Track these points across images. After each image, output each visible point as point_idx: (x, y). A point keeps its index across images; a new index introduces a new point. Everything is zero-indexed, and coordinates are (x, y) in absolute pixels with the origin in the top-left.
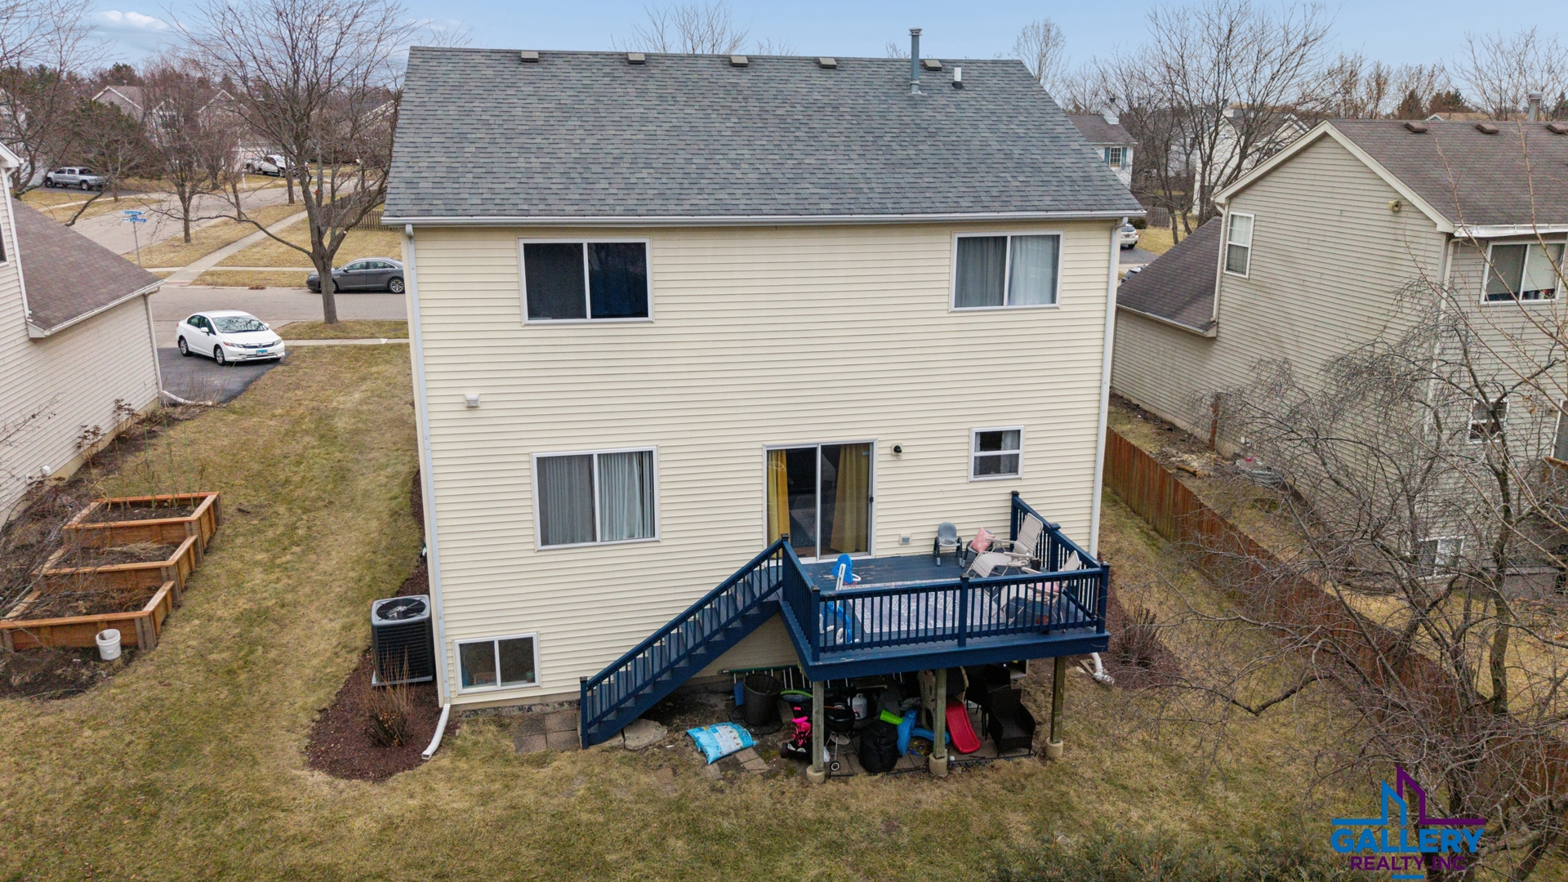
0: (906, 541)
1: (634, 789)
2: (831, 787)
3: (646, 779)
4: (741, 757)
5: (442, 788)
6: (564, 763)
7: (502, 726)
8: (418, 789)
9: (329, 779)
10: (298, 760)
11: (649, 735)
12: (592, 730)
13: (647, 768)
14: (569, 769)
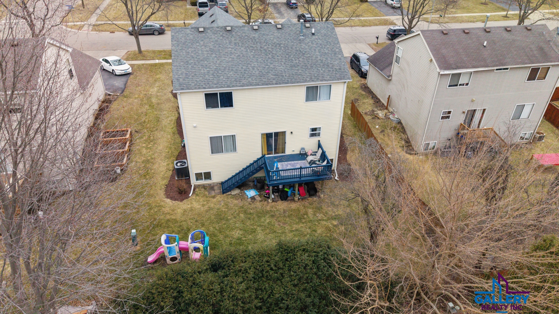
0: (293, 151)
1: (233, 204)
2: (273, 204)
3: (236, 202)
4: (255, 197)
5: (194, 203)
6: (219, 198)
7: (205, 189)
8: (189, 203)
9: (171, 201)
10: (164, 196)
11: (236, 192)
12: (224, 191)
13: (236, 199)
14: (220, 199)
